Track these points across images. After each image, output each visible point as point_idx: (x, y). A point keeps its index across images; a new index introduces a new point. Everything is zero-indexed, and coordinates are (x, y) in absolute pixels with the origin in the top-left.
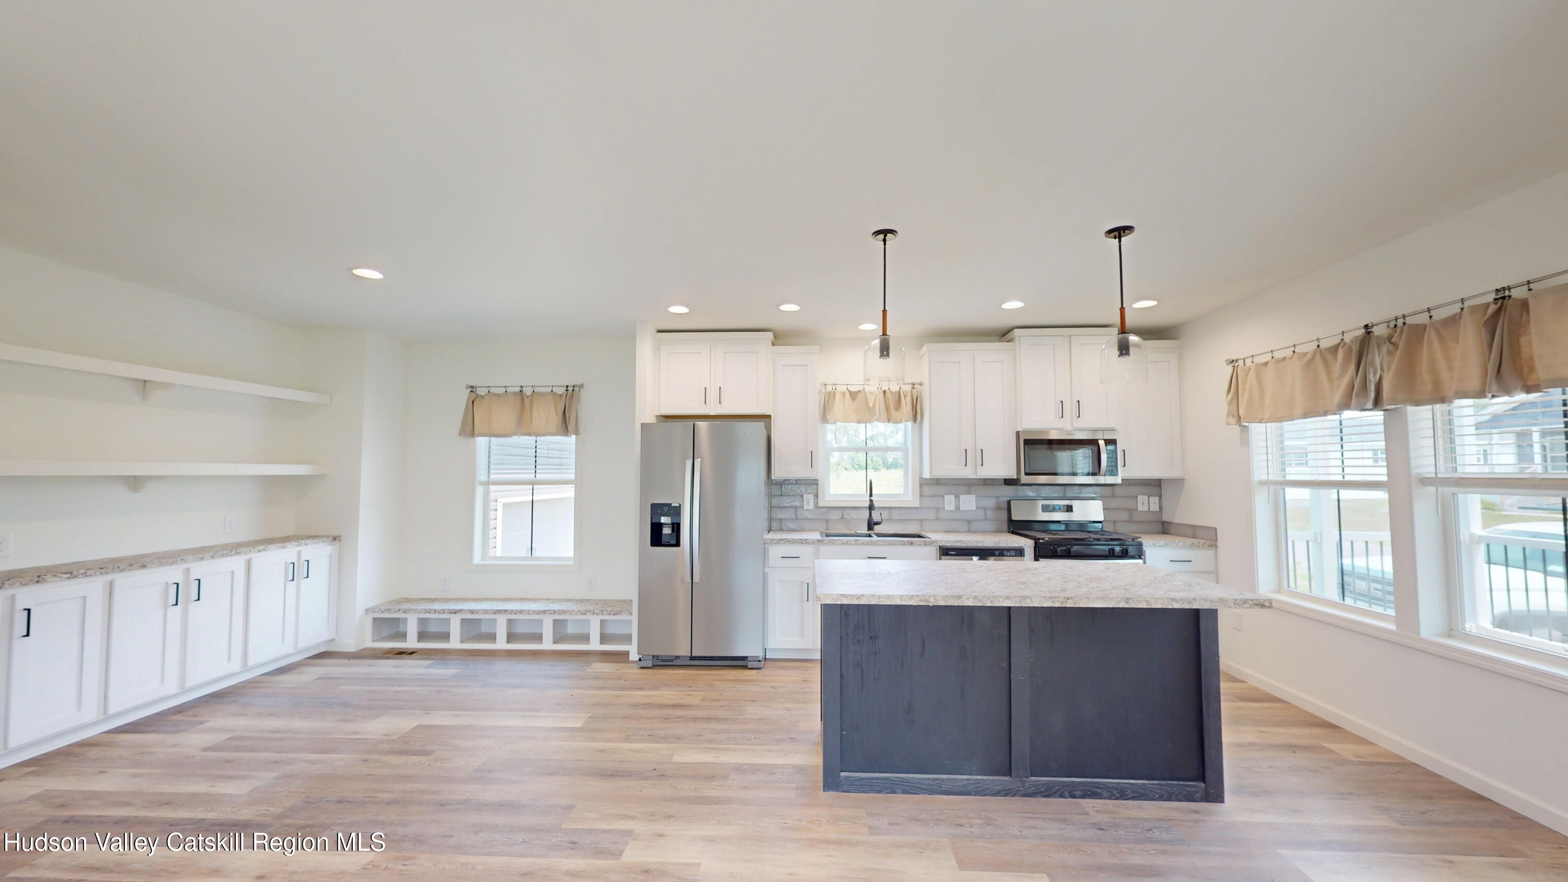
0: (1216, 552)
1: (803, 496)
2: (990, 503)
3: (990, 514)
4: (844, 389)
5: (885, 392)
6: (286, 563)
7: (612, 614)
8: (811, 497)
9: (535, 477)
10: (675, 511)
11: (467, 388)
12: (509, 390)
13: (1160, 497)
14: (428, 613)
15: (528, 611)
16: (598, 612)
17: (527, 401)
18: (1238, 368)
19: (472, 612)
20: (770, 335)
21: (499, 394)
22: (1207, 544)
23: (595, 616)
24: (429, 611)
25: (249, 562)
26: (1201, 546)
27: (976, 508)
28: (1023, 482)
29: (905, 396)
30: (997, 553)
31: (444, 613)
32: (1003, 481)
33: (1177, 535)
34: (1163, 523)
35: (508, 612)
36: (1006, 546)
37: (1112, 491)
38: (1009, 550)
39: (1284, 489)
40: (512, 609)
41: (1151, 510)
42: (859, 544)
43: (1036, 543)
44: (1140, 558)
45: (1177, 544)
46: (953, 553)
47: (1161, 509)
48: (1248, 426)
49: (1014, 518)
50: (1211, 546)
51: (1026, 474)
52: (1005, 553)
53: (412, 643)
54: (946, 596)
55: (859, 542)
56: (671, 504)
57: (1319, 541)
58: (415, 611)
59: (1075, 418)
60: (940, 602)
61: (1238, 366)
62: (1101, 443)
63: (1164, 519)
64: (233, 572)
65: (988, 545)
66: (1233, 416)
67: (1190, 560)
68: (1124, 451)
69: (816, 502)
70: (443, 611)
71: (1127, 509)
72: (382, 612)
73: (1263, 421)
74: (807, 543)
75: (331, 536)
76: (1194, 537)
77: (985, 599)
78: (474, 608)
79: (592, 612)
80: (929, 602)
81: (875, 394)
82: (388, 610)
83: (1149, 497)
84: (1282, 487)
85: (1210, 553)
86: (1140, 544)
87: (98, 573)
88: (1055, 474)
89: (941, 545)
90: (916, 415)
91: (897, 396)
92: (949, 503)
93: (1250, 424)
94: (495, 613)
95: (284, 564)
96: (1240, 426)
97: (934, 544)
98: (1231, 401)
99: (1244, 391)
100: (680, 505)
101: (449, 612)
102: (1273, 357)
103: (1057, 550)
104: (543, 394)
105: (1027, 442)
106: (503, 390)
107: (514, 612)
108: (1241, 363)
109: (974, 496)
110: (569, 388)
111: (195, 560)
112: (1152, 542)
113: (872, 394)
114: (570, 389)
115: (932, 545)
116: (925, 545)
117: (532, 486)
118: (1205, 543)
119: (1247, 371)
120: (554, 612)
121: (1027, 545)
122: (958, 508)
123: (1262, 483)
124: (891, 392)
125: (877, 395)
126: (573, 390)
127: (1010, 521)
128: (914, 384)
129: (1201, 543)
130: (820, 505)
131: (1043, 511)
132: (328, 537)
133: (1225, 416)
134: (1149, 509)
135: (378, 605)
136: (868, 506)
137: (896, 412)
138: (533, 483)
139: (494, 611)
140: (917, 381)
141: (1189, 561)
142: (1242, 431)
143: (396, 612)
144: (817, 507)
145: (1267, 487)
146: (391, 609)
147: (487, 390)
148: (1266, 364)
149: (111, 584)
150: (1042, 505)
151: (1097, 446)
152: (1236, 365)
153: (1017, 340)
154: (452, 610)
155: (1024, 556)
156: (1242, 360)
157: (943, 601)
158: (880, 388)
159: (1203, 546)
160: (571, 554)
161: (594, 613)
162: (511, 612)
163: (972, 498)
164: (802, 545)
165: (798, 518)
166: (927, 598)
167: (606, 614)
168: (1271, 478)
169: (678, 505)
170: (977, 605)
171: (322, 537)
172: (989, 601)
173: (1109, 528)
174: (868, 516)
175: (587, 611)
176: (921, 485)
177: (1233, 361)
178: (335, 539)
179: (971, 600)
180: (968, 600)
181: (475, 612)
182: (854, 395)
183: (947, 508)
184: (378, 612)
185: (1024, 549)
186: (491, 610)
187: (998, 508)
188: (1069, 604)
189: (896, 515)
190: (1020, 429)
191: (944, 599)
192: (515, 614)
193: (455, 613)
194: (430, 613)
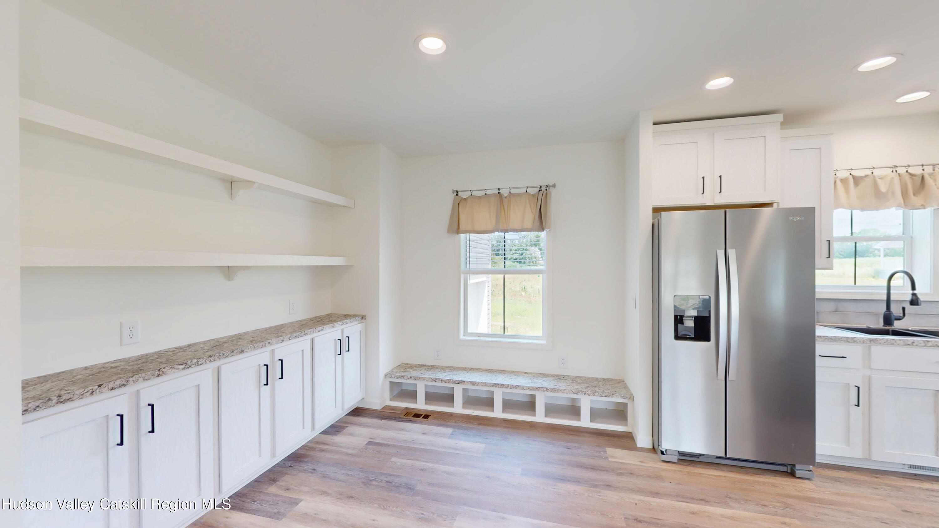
4: (845, 174)
6: (335, 339)
7: (603, 395)
11: (453, 193)
12: (489, 192)
14: (434, 382)
15: (523, 387)
16: (589, 393)
17: (505, 201)
19: (471, 383)
20: (779, 117)
21: (481, 196)
23: (587, 396)
24: (435, 380)
25: (312, 340)
31: (449, 383)
35: (505, 387)
40: (508, 383)
53: (421, 405)
58: (424, 379)
64: (303, 350)
70: (449, 381)
72: (397, 378)
75: (360, 316)
78: (474, 380)
79: (584, 393)
82: (403, 376)
87: (208, 362)
94: (493, 386)
95: (334, 341)
101: (453, 382)
104: (519, 195)
106: (484, 193)
107: (509, 387)
110: (542, 189)
111: (278, 343)
117: (503, 275)
120: (547, 390)
126: (546, 190)
132: (358, 316)
135: (393, 372)
136: (886, 300)
143: (408, 378)
146: (405, 376)
147: (469, 193)
149: (219, 369)
154: (456, 380)
160: (541, 334)
162: (507, 386)
164: (848, 344)
167: (598, 396)
169: (708, 298)
171: (354, 316)
174: (886, 310)
175: (578, 391)
178: (362, 318)
181: (475, 384)
184: (393, 377)
186: (488, 383)
192: (511, 388)
193: (459, 383)
194: (436, 381)
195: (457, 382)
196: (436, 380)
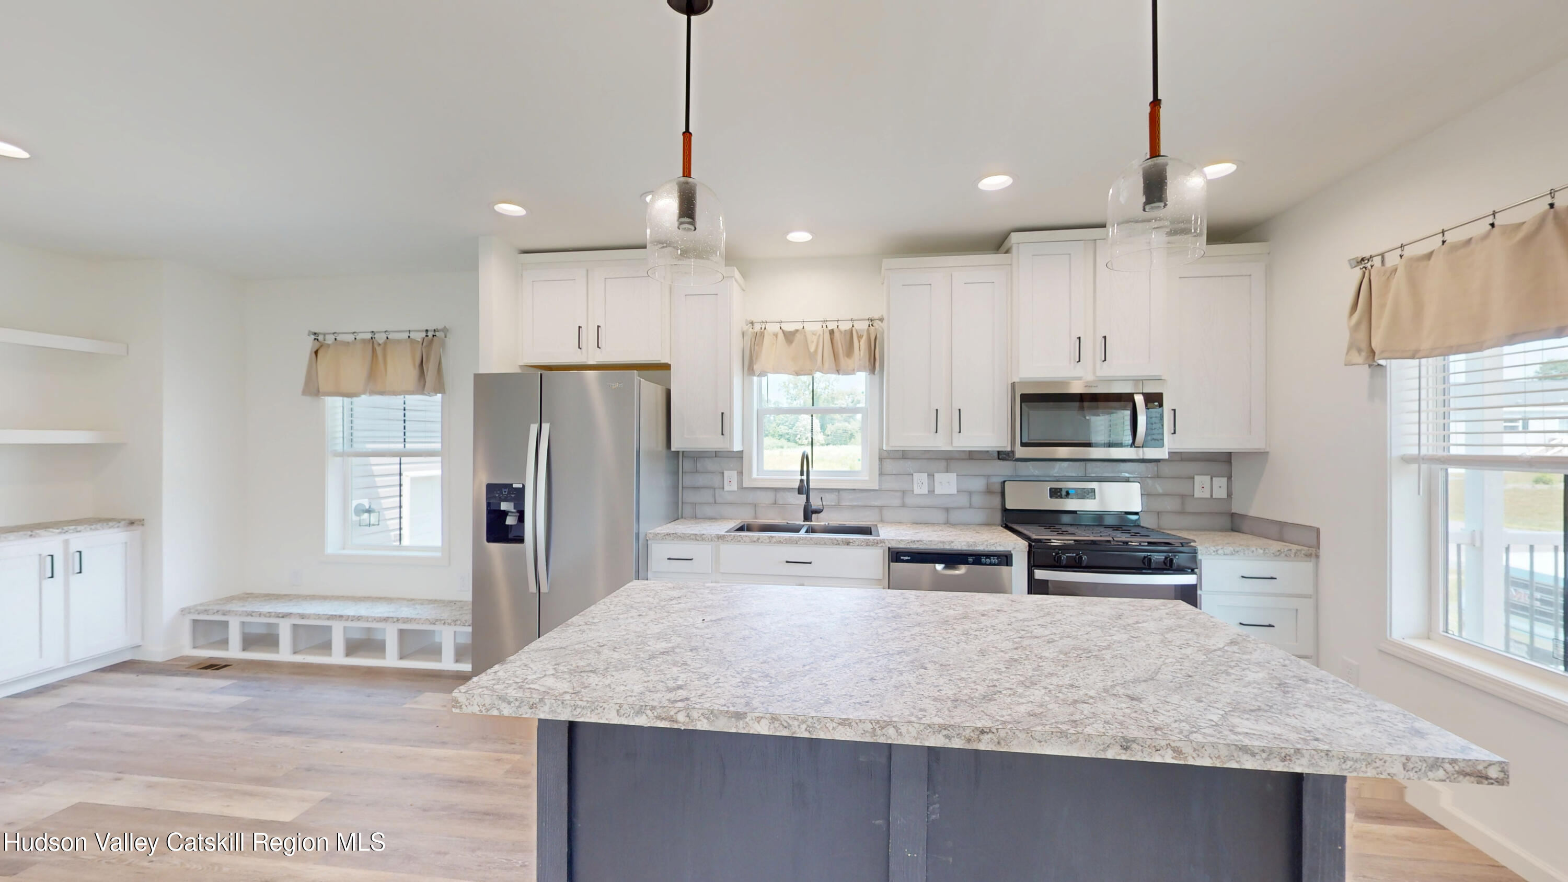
0: (1317, 565)
1: (723, 473)
2: (978, 484)
3: (977, 500)
4: (776, 328)
5: (832, 332)
6: (39, 555)
7: (467, 624)
8: (734, 474)
9: (405, 447)
10: (518, 495)
11: (310, 335)
12: (359, 337)
13: (1230, 478)
14: (250, 617)
15: (368, 617)
16: (450, 621)
17: (379, 350)
18: (1372, 271)
19: (302, 616)
21: (348, 342)
22: (1303, 552)
23: (447, 627)
24: (250, 614)
26: (1292, 556)
27: (958, 492)
28: (1018, 455)
29: (860, 337)
30: (970, 560)
31: (270, 617)
32: (996, 455)
33: (1253, 534)
34: (1233, 515)
36: (986, 549)
37: (1156, 468)
38: (988, 555)
39: (1447, 470)
40: (350, 613)
41: (1214, 497)
42: (775, 543)
43: (1030, 546)
44: (1193, 572)
45: (1253, 552)
46: (906, 558)
47: (1230, 495)
48: (1385, 367)
49: (1008, 506)
50: (1308, 556)
51: (1023, 445)
52: (983, 560)
53: (234, 652)
54: (712, 712)
55: (774, 540)
56: (512, 485)
57: (1478, 544)
58: (236, 613)
59: (1099, 362)
60: (699, 723)
61: (1372, 266)
62: (1139, 399)
63: (1233, 511)
65: (959, 548)
66: (1359, 351)
67: (1274, 576)
68: (1174, 410)
69: (740, 482)
70: (269, 615)
71: (1179, 495)
72: (199, 614)
73: (1417, 356)
74: (703, 540)
75: (124, 520)
76: (1281, 540)
77: (796, 723)
78: (304, 612)
79: (443, 622)
80: (677, 722)
81: (818, 335)
82: (205, 611)
83: (1212, 478)
84: (1445, 466)
85: (1306, 567)
86: (1195, 552)
88: (1089, 445)
89: (890, 546)
90: (874, 362)
91: (848, 337)
92: (920, 485)
93: (1388, 361)
94: (332, 618)
95: (36, 557)
96: (1370, 366)
97: (880, 545)
98: (1358, 324)
99: (1382, 306)
100: (524, 486)
101: (277, 615)
102: (1444, 242)
103: (1061, 557)
104: (399, 341)
105: (1026, 398)
106: (353, 337)
107: (350, 619)
108: (1377, 261)
109: (955, 474)
110: (429, 332)
112: (1213, 549)
113: (815, 335)
114: (430, 334)
115: (877, 546)
116: (867, 545)
117: (398, 458)
118: (1300, 551)
119: (1388, 274)
120: (398, 620)
121: (1017, 549)
122: (931, 491)
123: (1407, 460)
124: (841, 332)
125: (820, 335)
126: (433, 336)
127: (1005, 511)
128: (871, 320)
129: (1293, 551)
130: (745, 485)
131: (1051, 497)
132: (119, 521)
133: (1345, 351)
134: (1212, 496)
135: (196, 606)
136: (797, 487)
137: (846, 358)
138: (400, 455)
139: (326, 617)
140: (876, 316)
141: (1272, 578)
142: (1372, 376)
143: (215, 613)
144: (741, 487)
145: (1415, 466)
146: (209, 610)
147: (333, 337)
148: (1429, 256)
150: (1050, 489)
151: (1131, 404)
152: (1369, 265)
153: (1014, 250)
154: (280, 613)
155: (1012, 565)
156: (1380, 257)
157: (705, 721)
158: (824, 327)
159: (1295, 556)
160: (438, 543)
161: (444, 623)
162: (348, 618)
163: (952, 477)
164: (697, 542)
165: (717, 501)
166: (672, 713)
167: (460, 625)
168: (1424, 451)
169: (521, 486)
170: (778, 734)
171: (115, 520)
172: (804, 727)
173: (1147, 522)
174: (805, 501)
175: (437, 620)
176: (881, 459)
177: (1363, 260)
178: (132, 523)
179: (763, 722)
180: (758, 722)
181: (308, 616)
182: (789, 337)
183: (917, 491)
184: (194, 613)
185: (1012, 555)
186: (324, 615)
187: (989, 492)
188: (985, 745)
189: (847, 500)
190: (1016, 380)
191: (707, 719)
192: (352, 620)
193: (284, 616)
194: (252, 616)
195: (280, 616)
196: (253, 614)
